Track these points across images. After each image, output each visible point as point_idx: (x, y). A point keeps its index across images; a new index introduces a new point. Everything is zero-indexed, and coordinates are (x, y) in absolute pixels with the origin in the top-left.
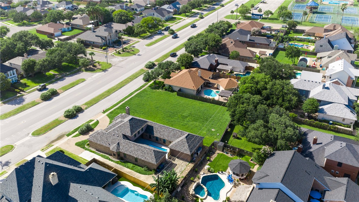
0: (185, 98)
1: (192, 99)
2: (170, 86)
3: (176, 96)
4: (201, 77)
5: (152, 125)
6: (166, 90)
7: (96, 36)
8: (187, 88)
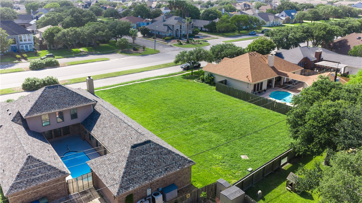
0: (227, 96)
1: (240, 98)
2: (211, 75)
3: (215, 91)
4: (273, 68)
5: (101, 112)
6: (203, 80)
7: (164, 25)
8: (237, 78)
